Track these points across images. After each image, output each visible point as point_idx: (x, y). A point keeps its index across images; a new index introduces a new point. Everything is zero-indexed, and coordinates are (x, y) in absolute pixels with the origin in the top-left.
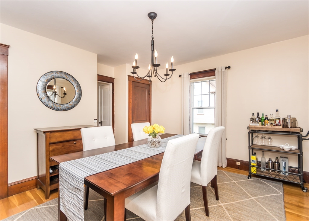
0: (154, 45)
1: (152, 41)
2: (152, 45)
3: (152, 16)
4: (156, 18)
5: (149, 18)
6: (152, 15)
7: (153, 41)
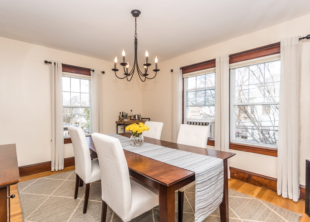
0: (137, 43)
1: (135, 39)
2: (135, 43)
3: (136, 14)
4: (140, 15)
5: (132, 15)
6: (136, 12)
7: (137, 39)
